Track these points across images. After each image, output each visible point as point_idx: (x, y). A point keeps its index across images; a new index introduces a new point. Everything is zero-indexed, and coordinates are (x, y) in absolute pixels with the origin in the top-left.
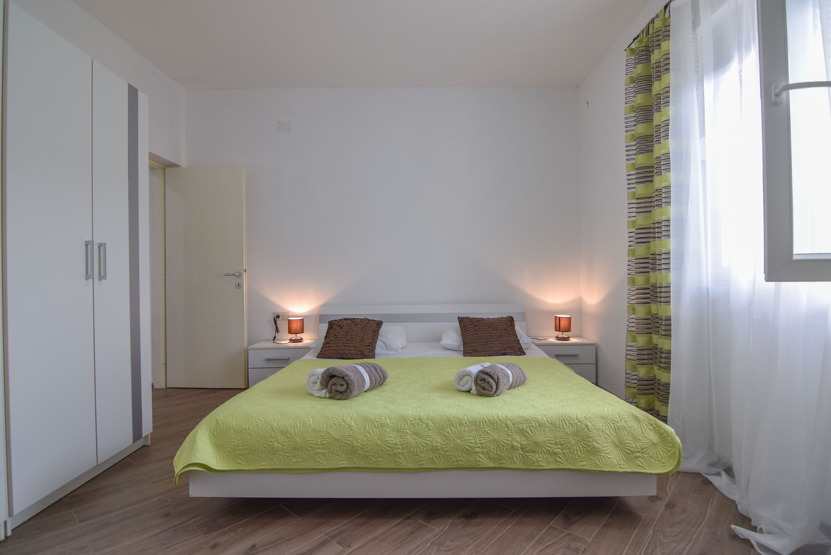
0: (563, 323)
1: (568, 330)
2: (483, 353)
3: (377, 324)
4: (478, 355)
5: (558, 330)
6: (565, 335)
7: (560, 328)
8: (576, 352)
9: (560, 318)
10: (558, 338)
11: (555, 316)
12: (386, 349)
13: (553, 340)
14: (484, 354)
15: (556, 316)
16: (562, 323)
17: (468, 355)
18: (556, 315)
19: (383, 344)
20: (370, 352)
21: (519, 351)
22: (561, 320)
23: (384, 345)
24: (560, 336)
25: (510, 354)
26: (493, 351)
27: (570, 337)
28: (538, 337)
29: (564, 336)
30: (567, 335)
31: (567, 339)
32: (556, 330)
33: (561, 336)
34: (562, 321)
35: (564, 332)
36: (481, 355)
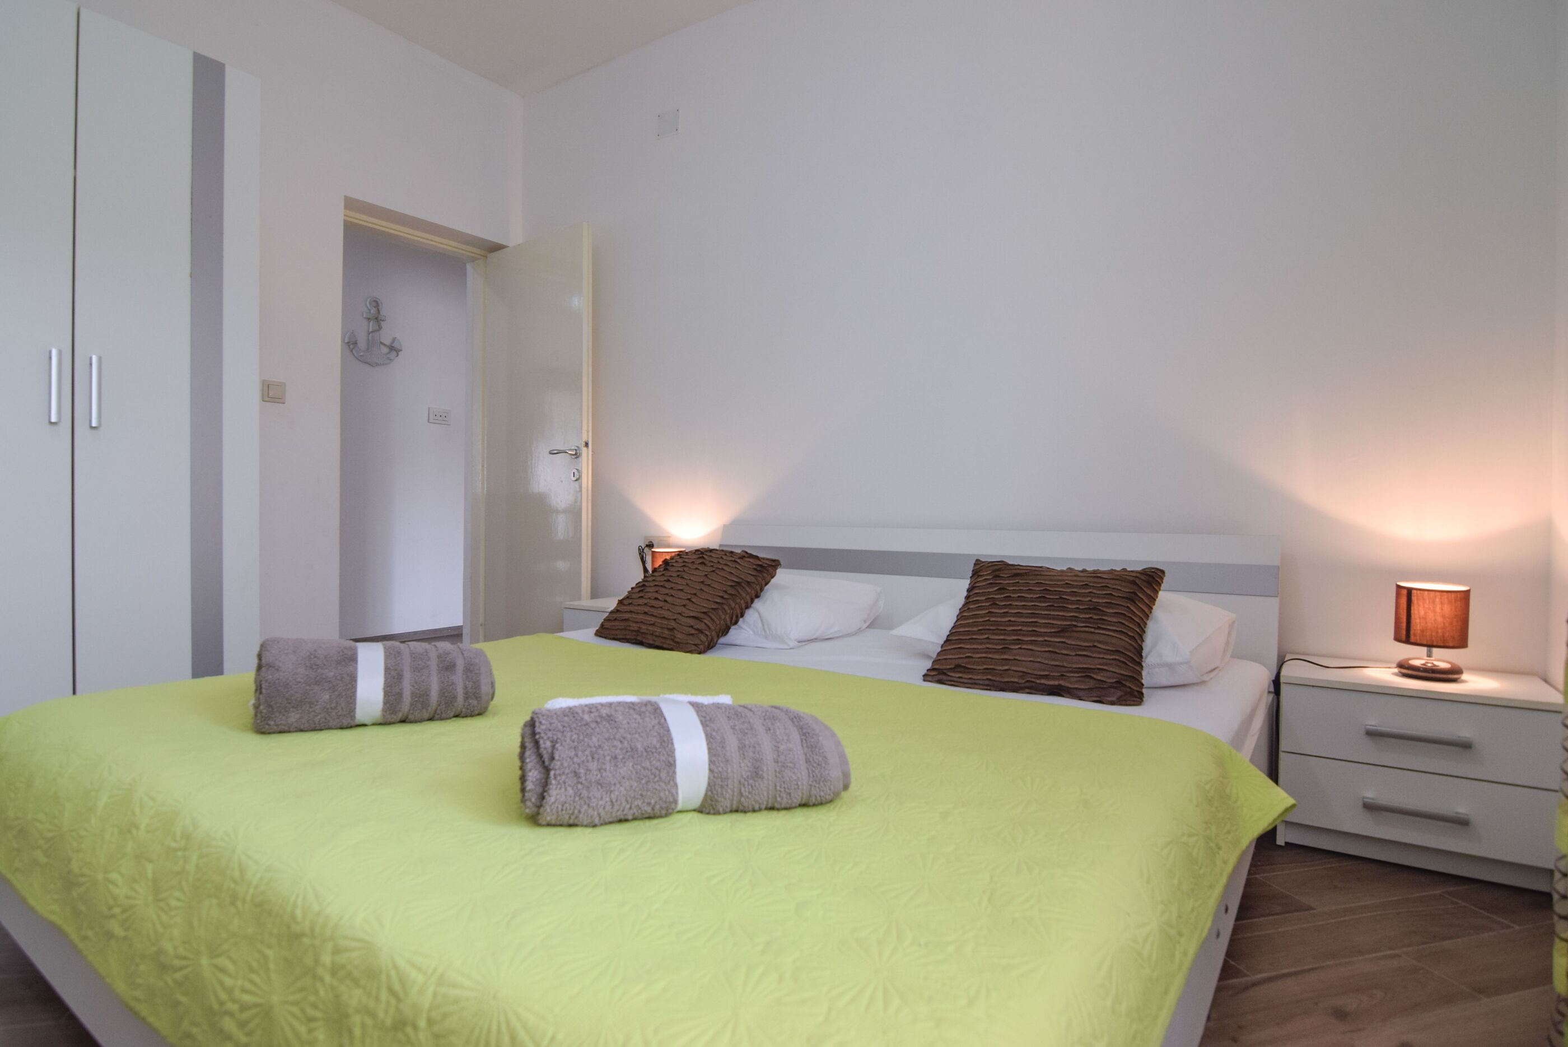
0: (1422, 613)
1: (1460, 641)
2: (985, 678)
3: (755, 567)
4: (966, 681)
5: (1404, 637)
6: (1442, 659)
7: (1412, 632)
8: (1465, 733)
9: (1410, 591)
10: (1407, 670)
11: (1399, 587)
12: (763, 633)
13: (1386, 675)
14: (987, 682)
15: (1399, 583)
16: (1419, 610)
17: (936, 678)
18: (1400, 581)
19: (760, 621)
20: (692, 635)
21: (1115, 688)
22: (1414, 599)
23: (760, 624)
24: (1417, 663)
25: (1081, 694)
26: (1021, 677)
27: (1464, 671)
28: (1308, 654)
29: (1436, 663)
30: (1451, 660)
31: (1451, 675)
32: (1397, 639)
33: (1423, 662)
34: (1419, 605)
35: (1435, 650)
36: (975, 684)
